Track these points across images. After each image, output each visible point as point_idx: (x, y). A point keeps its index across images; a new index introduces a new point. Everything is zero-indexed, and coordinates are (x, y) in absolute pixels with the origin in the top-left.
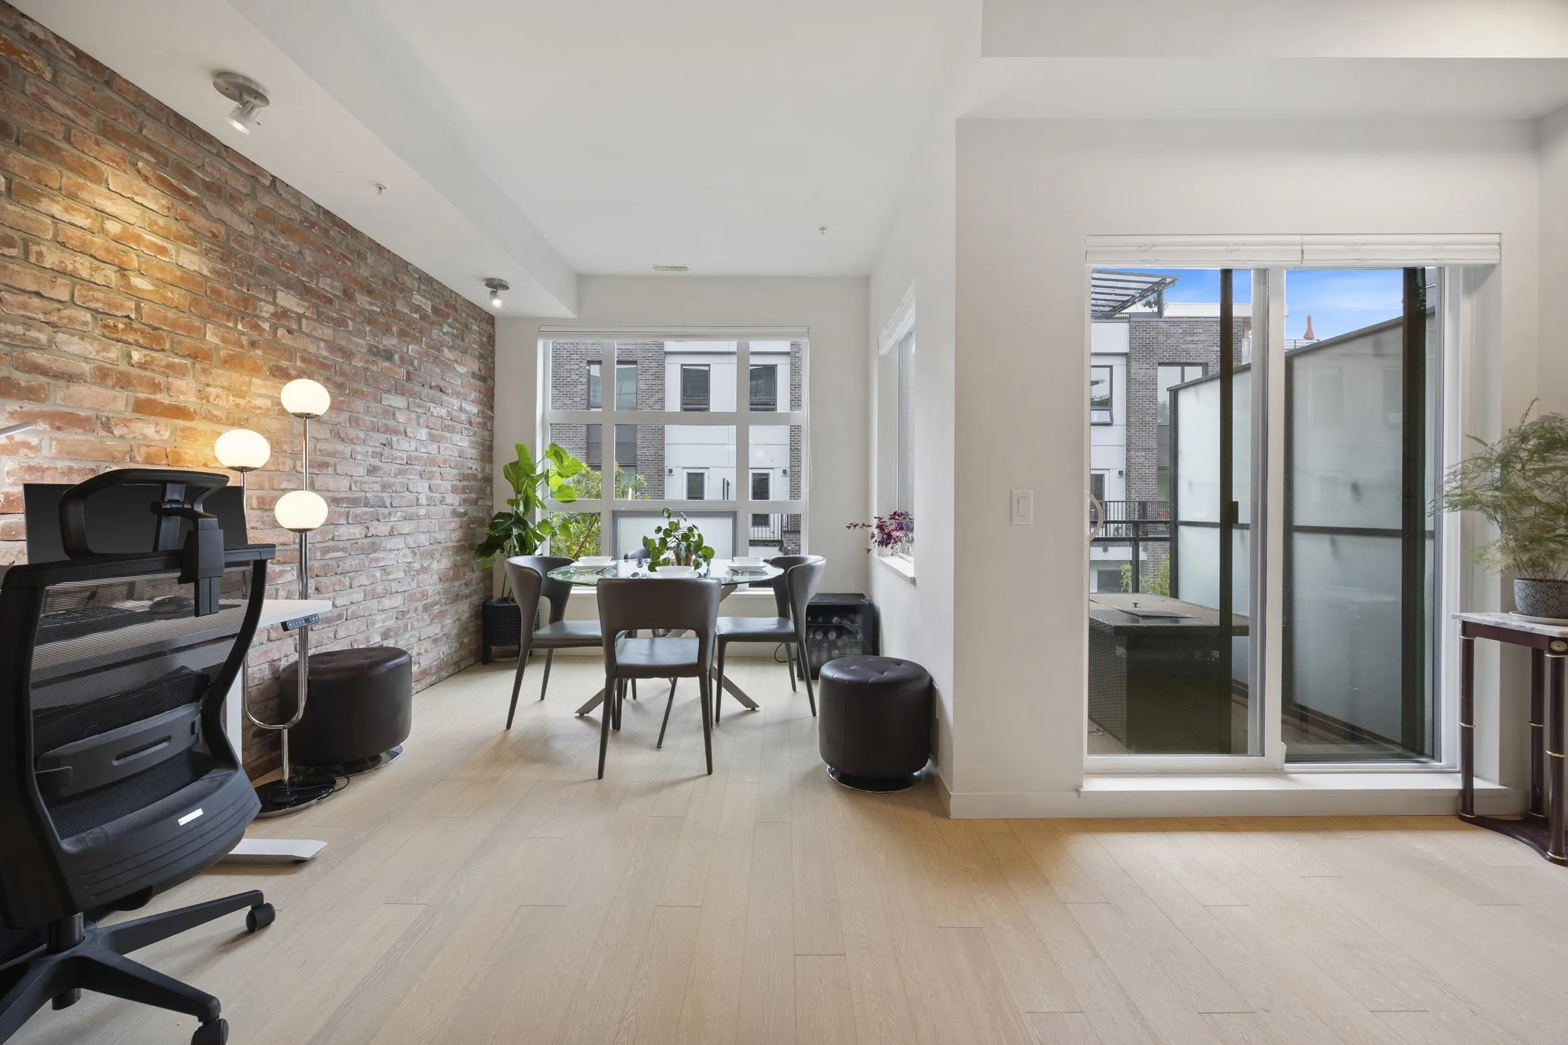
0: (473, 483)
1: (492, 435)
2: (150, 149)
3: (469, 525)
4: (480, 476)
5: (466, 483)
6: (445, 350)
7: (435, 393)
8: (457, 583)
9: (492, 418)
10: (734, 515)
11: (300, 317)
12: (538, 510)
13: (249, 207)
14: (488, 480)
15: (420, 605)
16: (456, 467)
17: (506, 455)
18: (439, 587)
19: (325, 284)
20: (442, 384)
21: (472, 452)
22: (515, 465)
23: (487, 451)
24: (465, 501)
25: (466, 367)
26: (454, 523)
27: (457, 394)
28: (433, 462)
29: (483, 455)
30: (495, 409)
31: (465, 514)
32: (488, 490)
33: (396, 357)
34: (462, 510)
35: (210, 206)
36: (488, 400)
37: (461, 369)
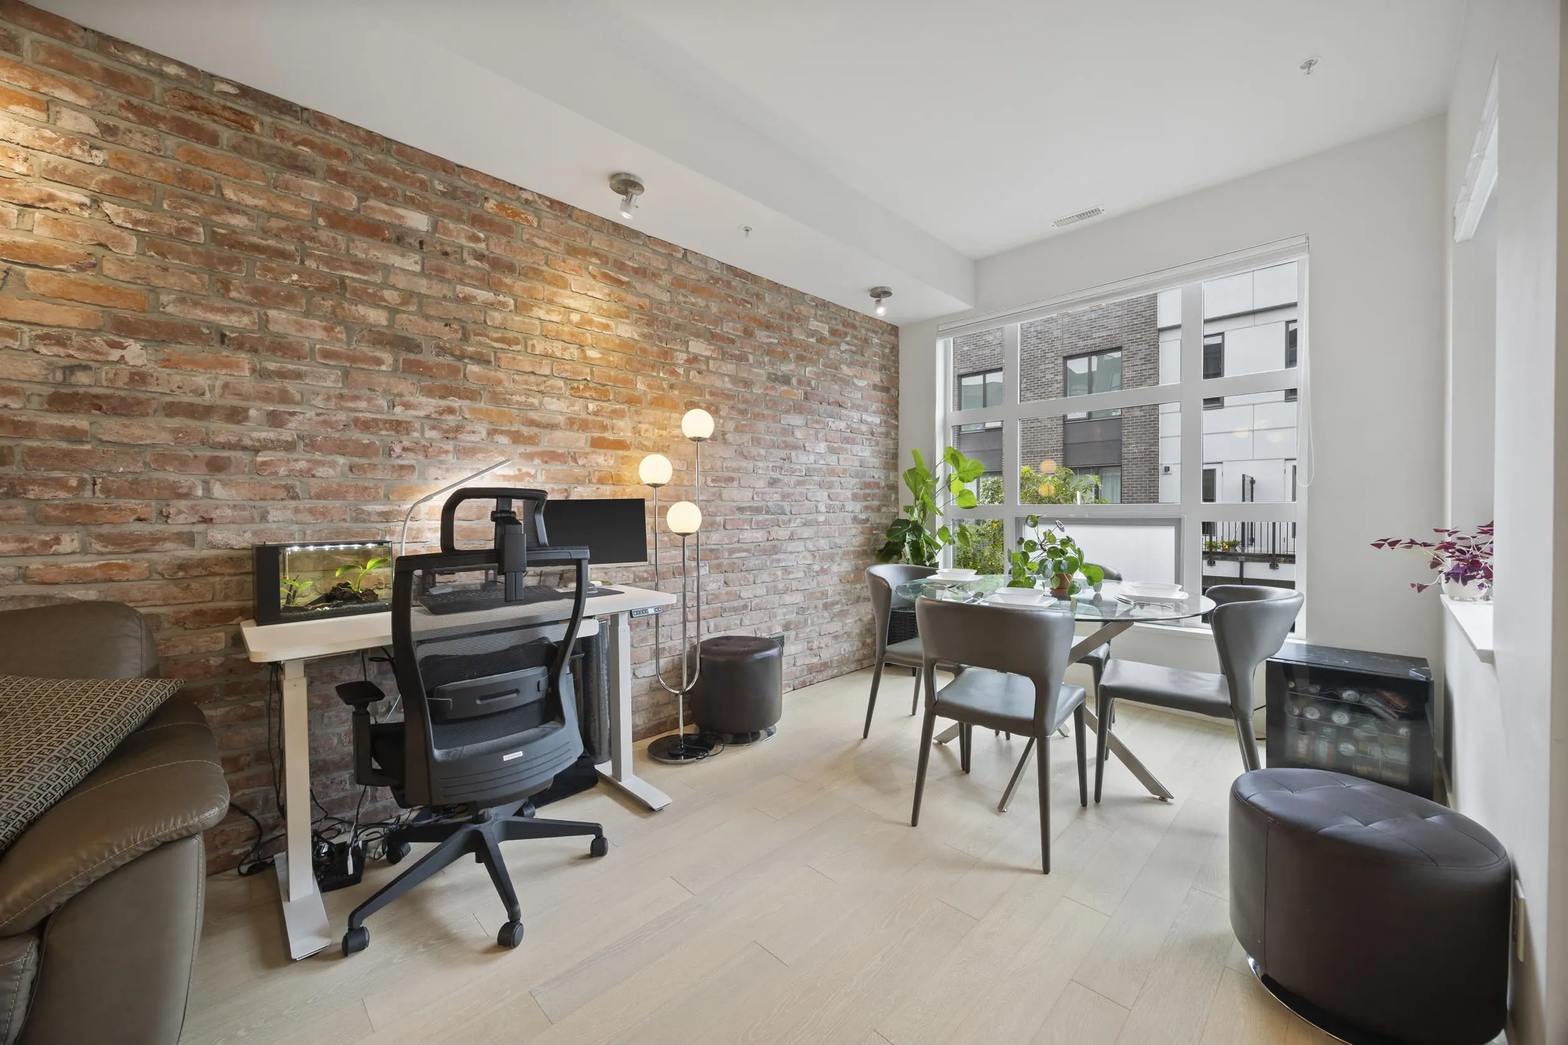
0: (877, 491)
1: (897, 444)
2: (596, 255)
3: (871, 531)
4: (883, 484)
5: (868, 491)
6: (844, 367)
7: (836, 409)
8: (858, 586)
9: (897, 427)
10: (1177, 523)
11: (708, 358)
12: (938, 517)
13: (666, 280)
14: (894, 488)
15: (820, 604)
16: (857, 476)
17: (906, 463)
18: (839, 588)
19: (728, 328)
20: (840, 399)
21: (876, 461)
22: (912, 472)
23: (892, 460)
24: (866, 508)
25: (866, 380)
26: (855, 529)
27: (856, 407)
28: (832, 472)
29: (887, 463)
30: (900, 418)
31: (867, 520)
32: (893, 497)
33: (794, 381)
34: (863, 516)
35: (638, 285)
36: (892, 409)
37: (861, 383)
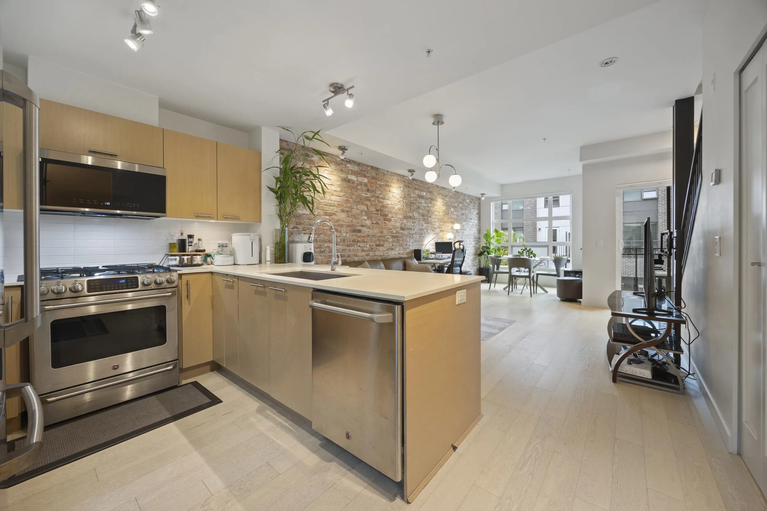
0: (477, 239)
1: (480, 227)
2: (441, 194)
3: (477, 249)
4: (478, 237)
5: (475, 239)
6: (472, 210)
7: (470, 220)
8: (474, 262)
9: (480, 223)
11: (453, 211)
12: (492, 245)
13: (448, 197)
14: (480, 238)
15: (468, 266)
16: (473, 236)
17: (484, 232)
18: (471, 262)
19: (456, 205)
20: (471, 217)
21: (476, 232)
22: (486, 234)
23: (479, 231)
24: (475, 243)
25: (475, 212)
26: (473, 249)
27: (474, 219)
28: (470, 235)
29: (478, 232)
30: (481, 221)
31: (475, 246)
32: (479, 240)
33: (464, 214)
34: (475, 245)
35: (445, 199)
36: (479, 219)
37: (474, 213)
